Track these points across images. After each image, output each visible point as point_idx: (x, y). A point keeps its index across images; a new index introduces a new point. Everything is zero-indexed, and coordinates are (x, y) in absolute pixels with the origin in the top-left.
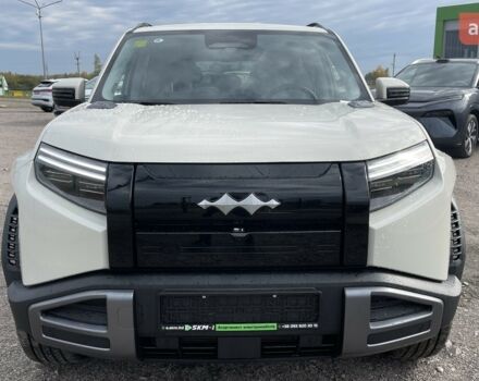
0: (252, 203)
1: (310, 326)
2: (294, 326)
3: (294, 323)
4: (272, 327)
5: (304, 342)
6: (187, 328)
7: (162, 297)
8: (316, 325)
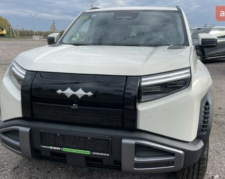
0: (80, 93)
1: (105, 155)
2: (97, 154)
3: (98, 152)
4: (88, 153)
5: (105, 162)
6: (51, 148)
7: (41, 133)
8: (108, 155)
